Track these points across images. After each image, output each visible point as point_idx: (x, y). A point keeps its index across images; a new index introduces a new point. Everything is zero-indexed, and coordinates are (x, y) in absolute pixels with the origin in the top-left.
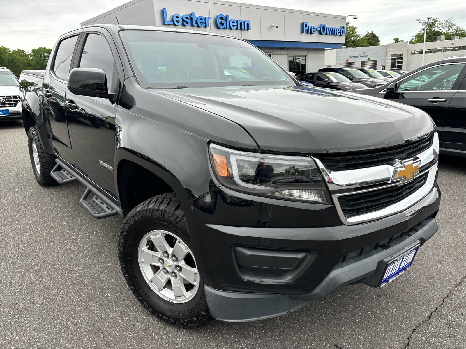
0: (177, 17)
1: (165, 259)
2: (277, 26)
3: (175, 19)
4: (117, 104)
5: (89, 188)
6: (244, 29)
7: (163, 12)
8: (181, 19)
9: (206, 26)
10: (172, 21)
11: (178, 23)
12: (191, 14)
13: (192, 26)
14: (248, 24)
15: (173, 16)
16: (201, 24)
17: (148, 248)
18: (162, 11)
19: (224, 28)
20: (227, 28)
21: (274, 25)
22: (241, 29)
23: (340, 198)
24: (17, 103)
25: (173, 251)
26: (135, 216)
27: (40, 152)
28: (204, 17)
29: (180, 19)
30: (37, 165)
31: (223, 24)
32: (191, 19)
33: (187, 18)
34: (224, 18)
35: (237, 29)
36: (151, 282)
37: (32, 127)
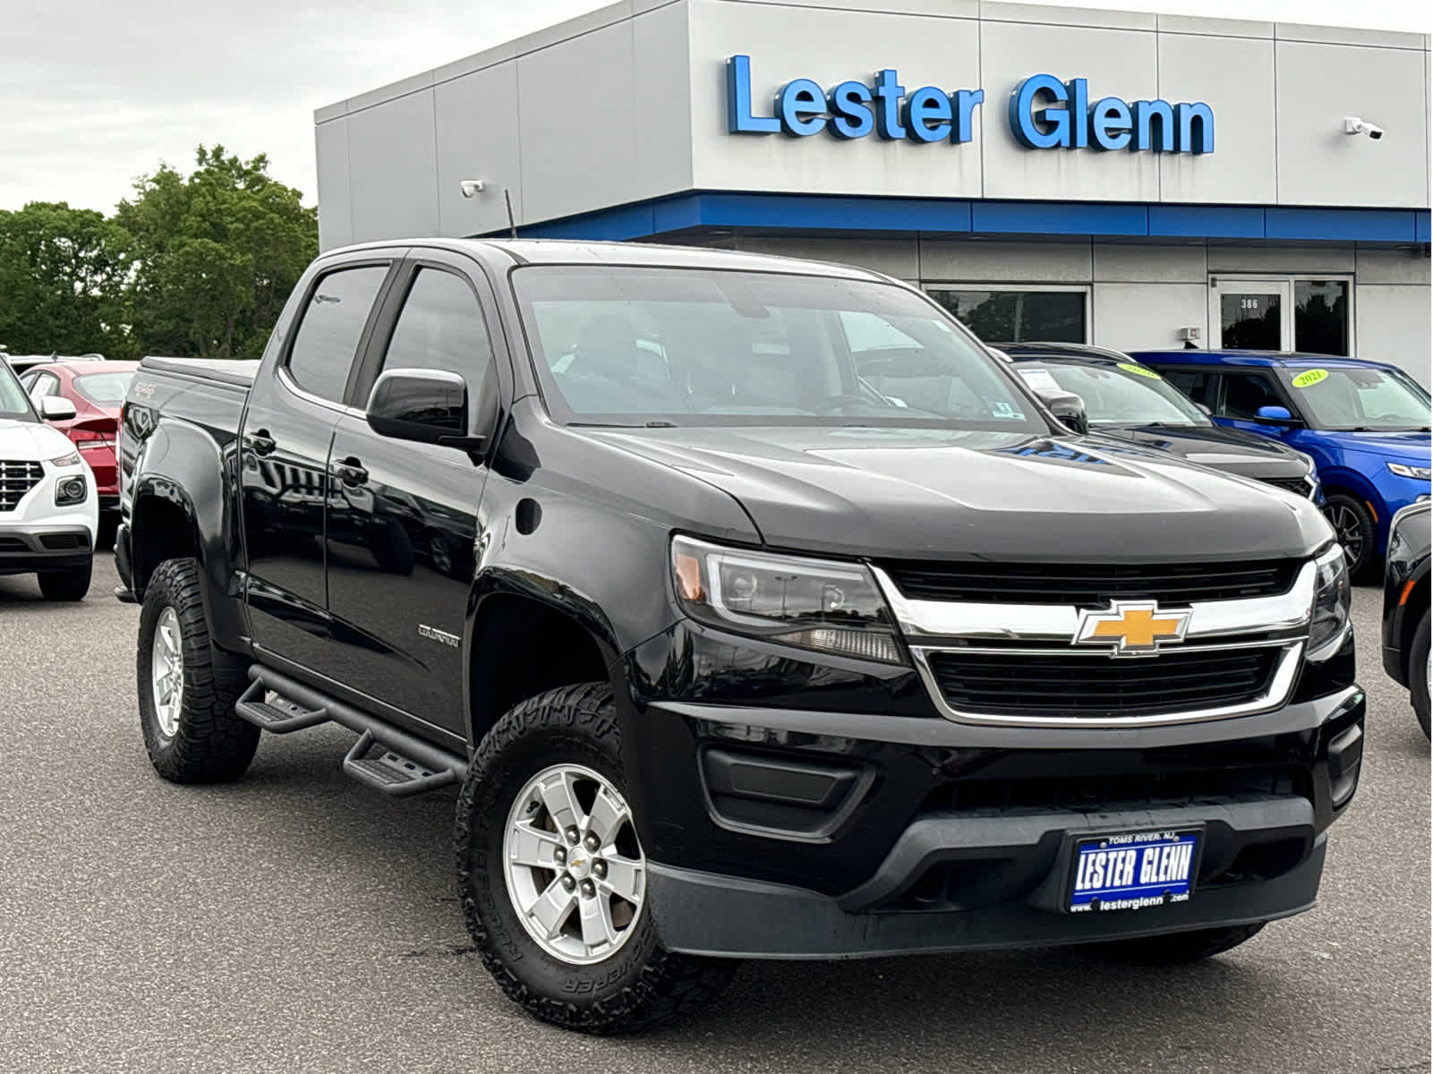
0: (804, 96)
1: (568, 847)
2: (1378, 130)
3: (792, 106)
4: (487, 466)
5: (371, 729)
6: (1171, 148)
7: (732, 75)
8: (824, 105)
9: (954, 139)
10: (776, 117)
11: (807, 122)
12: (880, 79)
13: (883, 136)
14: (1197, 123)
15: (783, 92)
16: (929, 125)
17: (532, 824)
18: (728, 65)
19: (1058, 146)
20: (1073, 145)
21: (1356, 122)
22: (1157, 147)
23: (934, 658)
24: (23, 494)
25: (590, 823)
26: (508, 729)
27: (193, 646)
28: (949, 91)
29: (819, 106)
30: (162, 704)
31: (1052, 126)
32: (878, 101)
33: (854, 97)
34: (1062, 95)
35: (1133, 147)
36: (532, 915)
37: (169, 562)
